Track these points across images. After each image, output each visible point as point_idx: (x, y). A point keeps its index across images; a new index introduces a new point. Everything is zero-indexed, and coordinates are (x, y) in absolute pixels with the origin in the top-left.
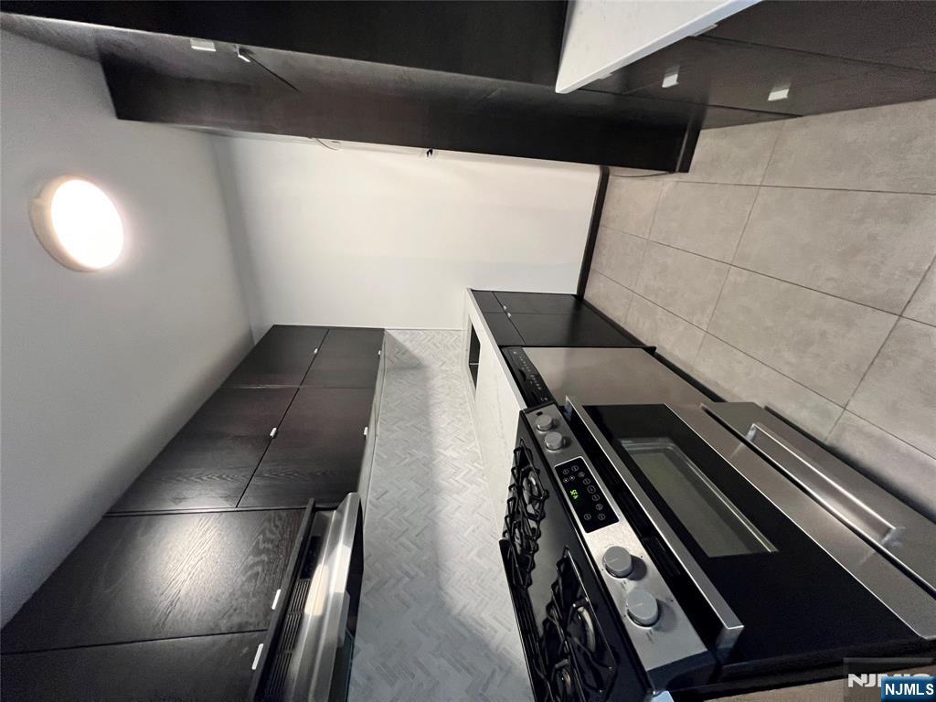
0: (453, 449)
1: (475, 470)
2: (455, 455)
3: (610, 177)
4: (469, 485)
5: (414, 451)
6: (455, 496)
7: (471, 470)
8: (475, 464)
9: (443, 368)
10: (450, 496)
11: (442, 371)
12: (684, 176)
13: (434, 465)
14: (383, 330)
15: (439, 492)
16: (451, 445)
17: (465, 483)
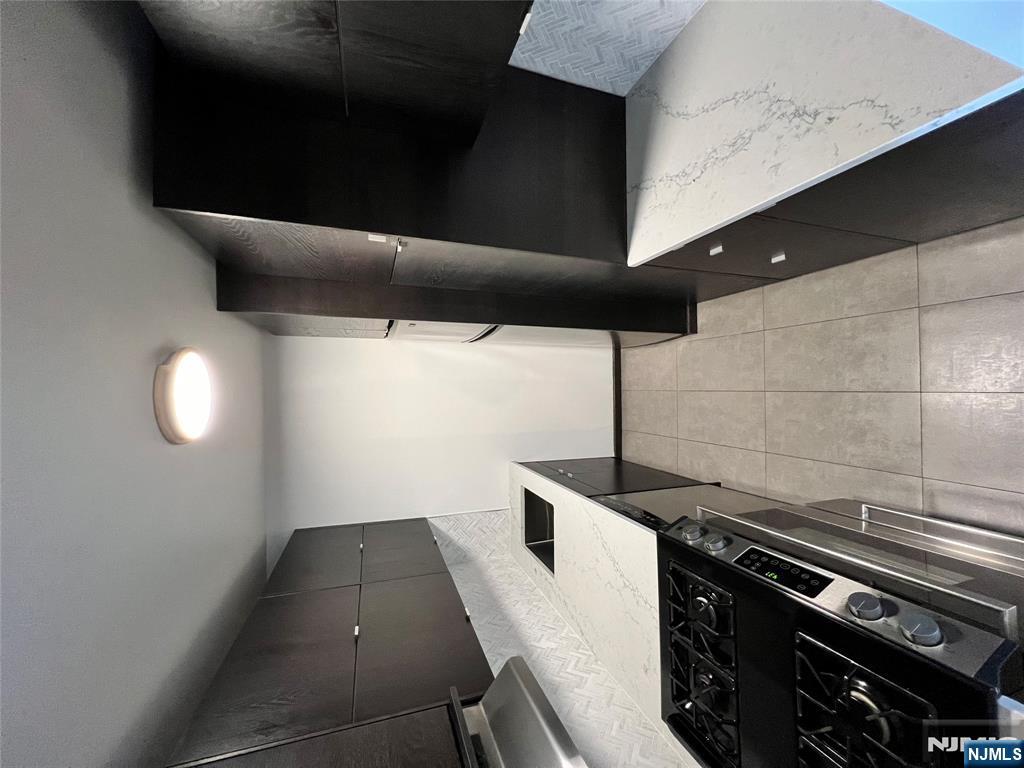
0: (548, 639)
1: (584, 657)
2: (554, 646)
3: (622, 350)
4: (587, 676)
5: (502, 649)
6: (576, 690)
7: (580, 658)
8: (580, 651)
9: (493, 557)
10: (572, 692)
11: (494, 561)
12: (694, 337)
13: (533, 661)
14: (425, 519)
15: (557, 690)
16: (543, 635)
17: (580, 674)
